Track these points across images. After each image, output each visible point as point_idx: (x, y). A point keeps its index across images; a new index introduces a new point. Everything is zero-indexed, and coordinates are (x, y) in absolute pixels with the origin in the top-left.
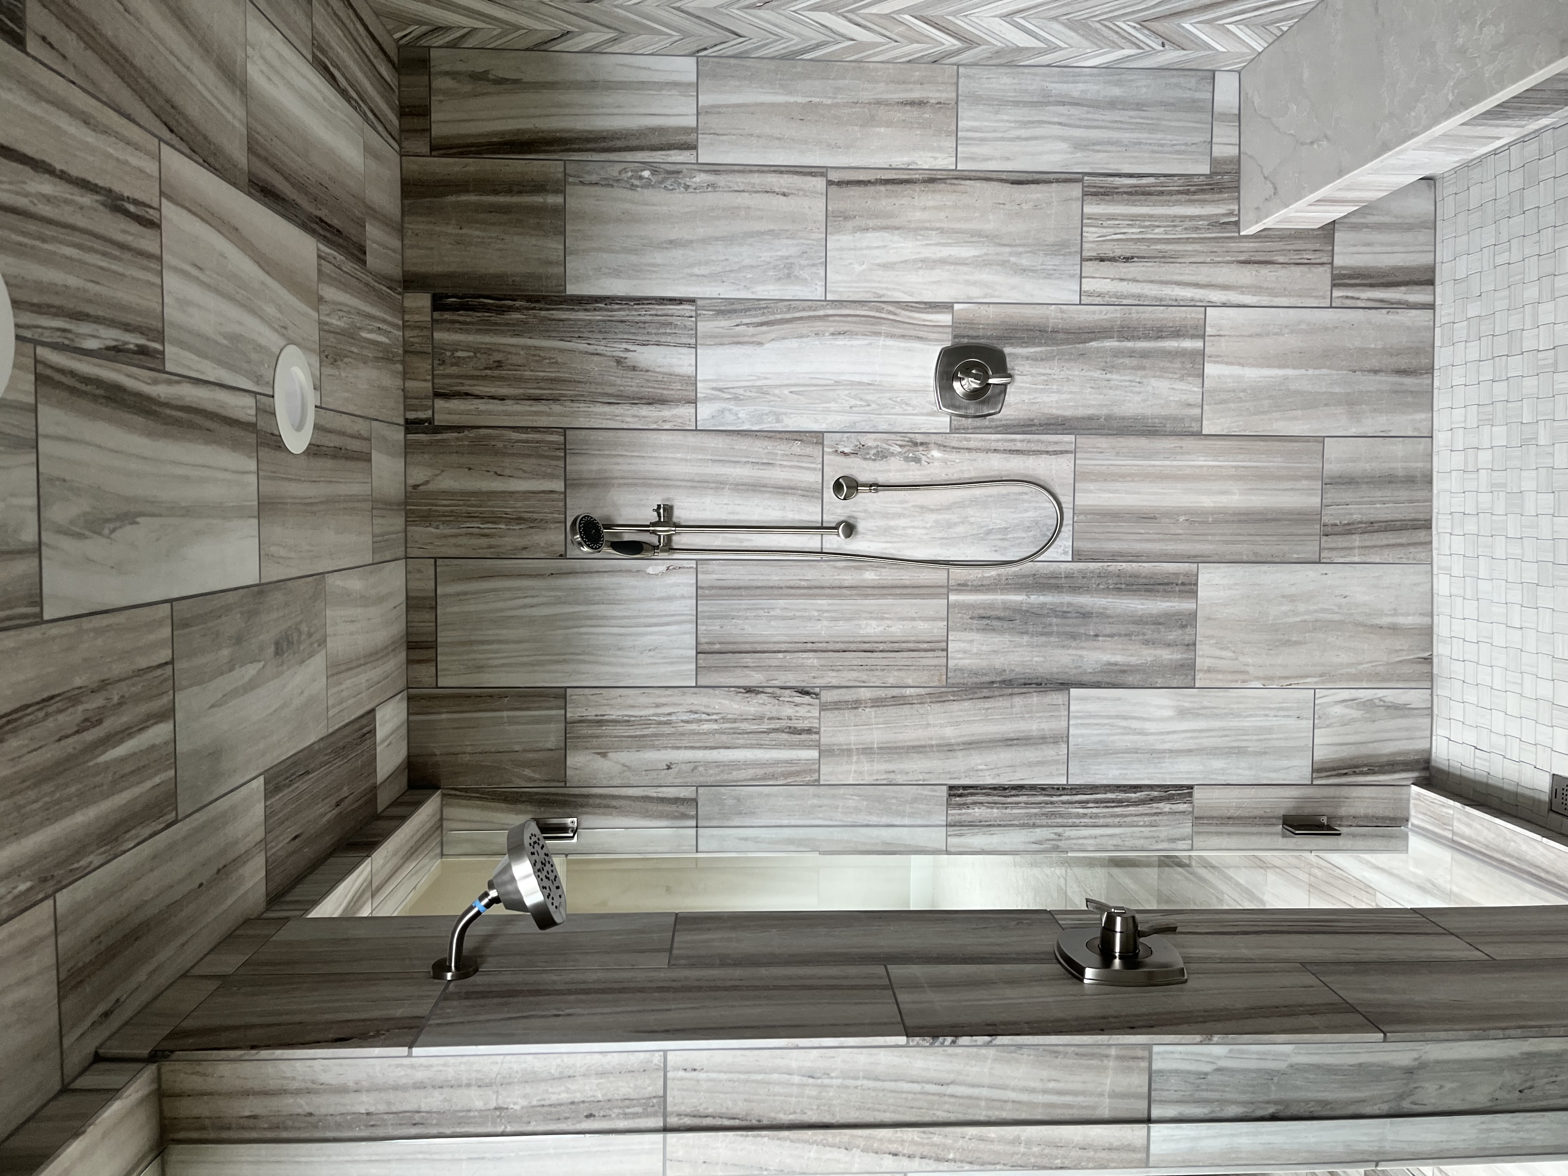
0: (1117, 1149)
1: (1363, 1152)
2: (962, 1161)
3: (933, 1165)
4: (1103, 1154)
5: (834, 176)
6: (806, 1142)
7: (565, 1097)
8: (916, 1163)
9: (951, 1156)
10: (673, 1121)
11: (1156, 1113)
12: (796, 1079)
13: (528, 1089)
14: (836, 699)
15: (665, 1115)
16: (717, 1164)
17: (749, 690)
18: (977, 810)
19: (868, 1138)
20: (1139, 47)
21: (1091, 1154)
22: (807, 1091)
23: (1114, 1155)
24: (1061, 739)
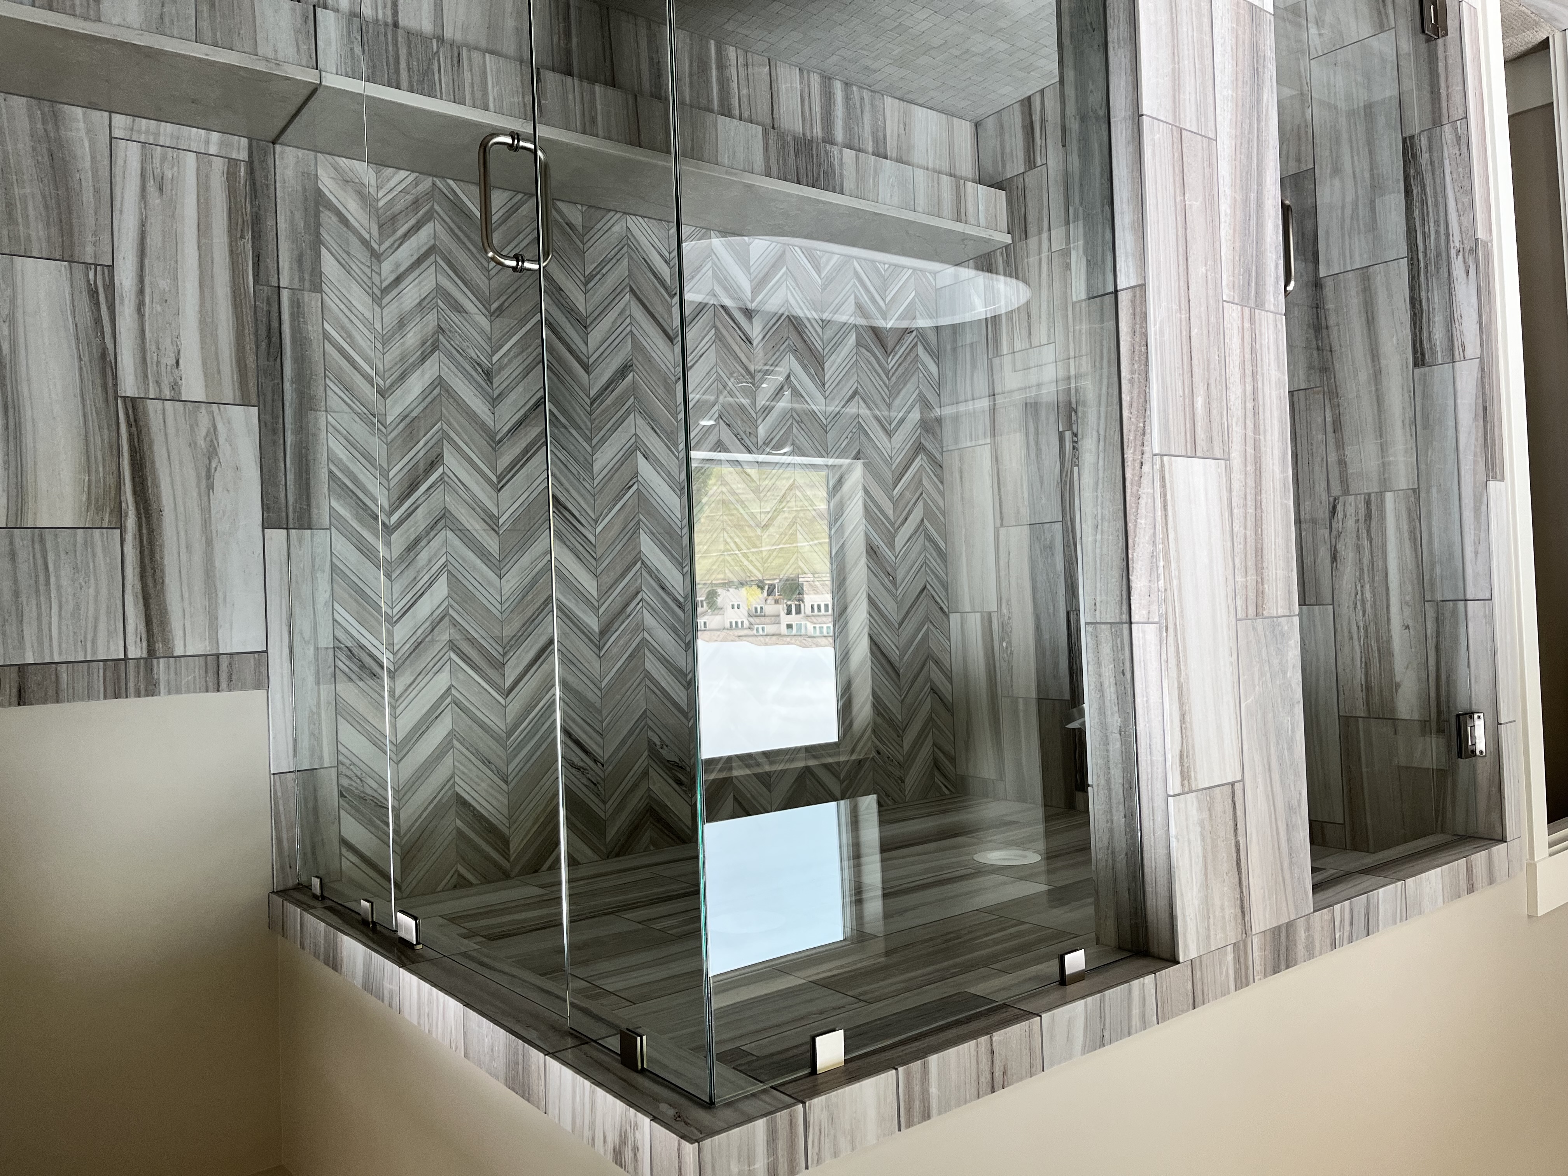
0: (1134, 309)
1: (1133, 130)
2: (1145, 417)
3: (1147, 436)
4: (1138, 318)
5: (998, 524)
6: (1135, 526)
7: (1113, 689)
8: (1147, 449)
9: (1142, 425)
10: (1125, 617)
11: (1111, 289)
12: (1099, 537)
13: (1109, 713)
14: (1338, 482)
15: (1122, 623)
16: (1150, 587)
17: (1334, 558)
18: (1437, 337)
19: (1132, 484)
20: (916, 344)
21: (1138, 326)
22: (1105, 529)
23: (1138, 310)
24: (1365, 274)
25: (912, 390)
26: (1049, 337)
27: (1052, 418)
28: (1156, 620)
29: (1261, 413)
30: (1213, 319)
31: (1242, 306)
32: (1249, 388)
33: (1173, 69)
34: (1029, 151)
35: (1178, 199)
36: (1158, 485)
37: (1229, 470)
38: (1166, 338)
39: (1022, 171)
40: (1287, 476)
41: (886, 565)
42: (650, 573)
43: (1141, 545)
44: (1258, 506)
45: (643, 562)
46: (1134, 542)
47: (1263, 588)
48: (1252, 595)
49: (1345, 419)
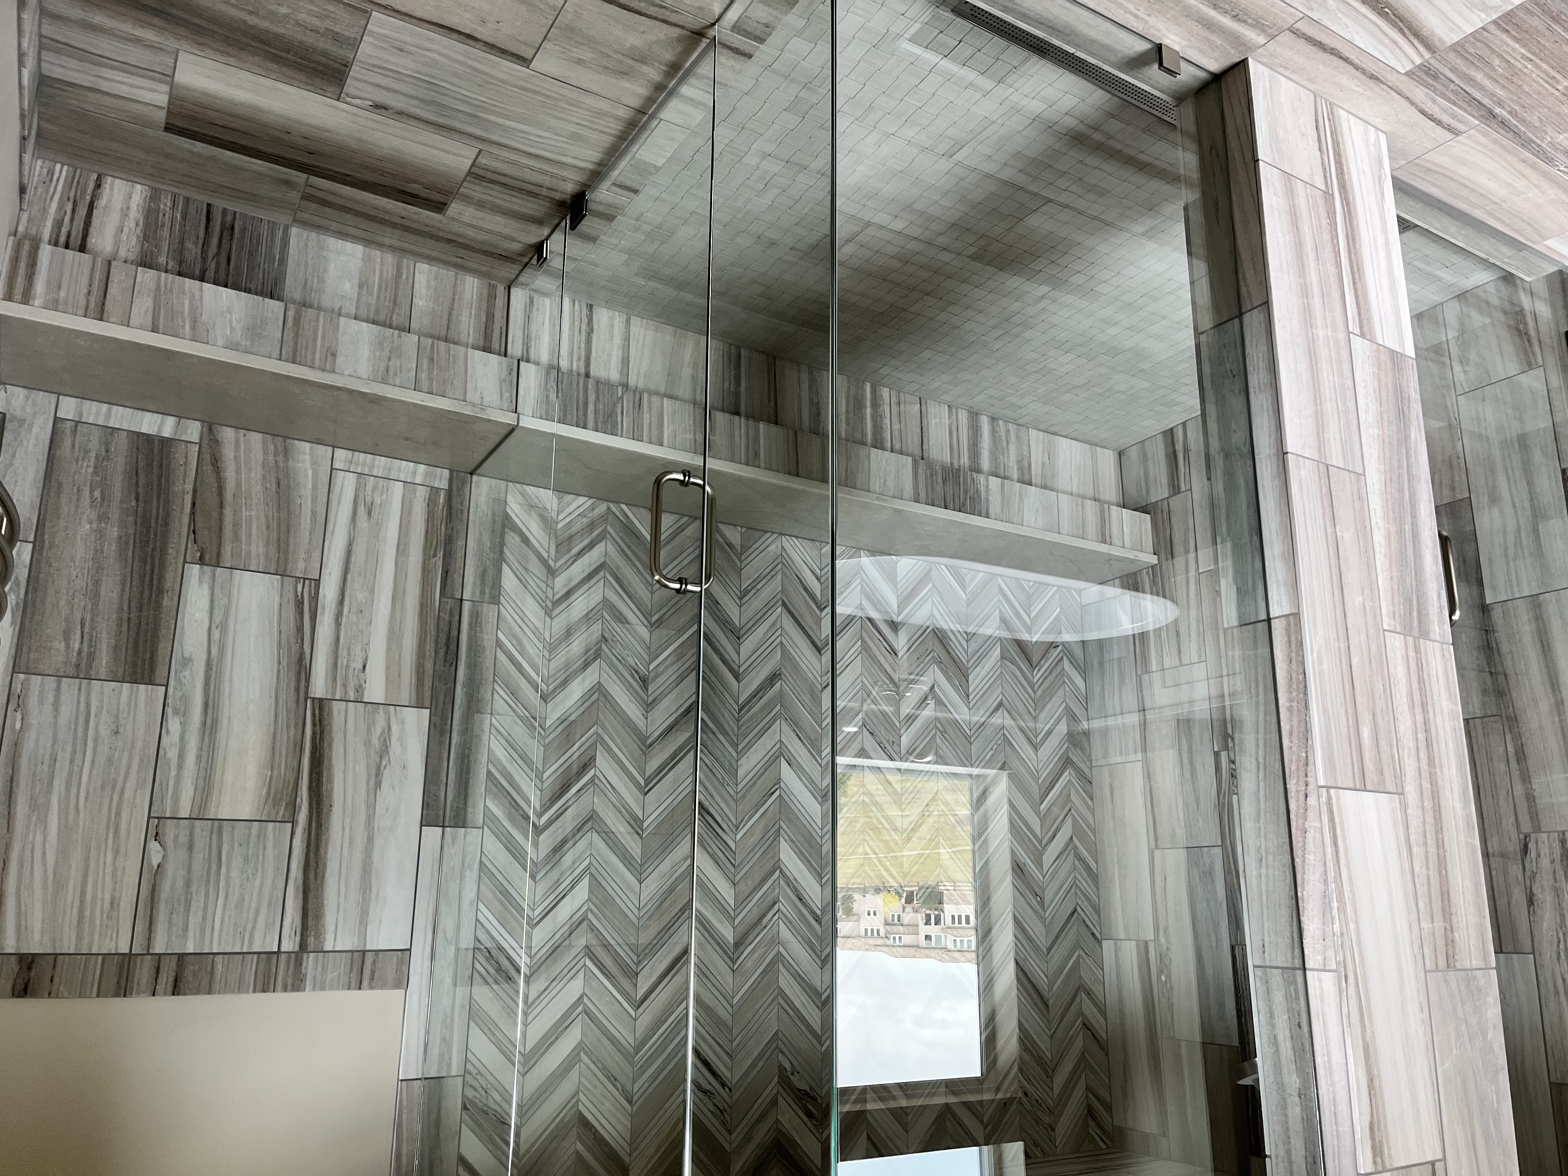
0: (1289, 638)
1: (1278, 466)
3: (1310, 767)
4: (1293, 646)
5: (1153, 846)
6: (1304, 862)
7: (1289, 1044)
8: (1311, 780)
9: (1304, 754)
10: (1298, 963)
11: (1264, 617)
12: (1263, 871)
13: (1285, 1071)
14: (1527, 818)
15: (1294, 969)
16: (1324, 930)
19: (1297, 816)
20: (1062, 658)
21: (1293, 654)
22: (1271, 862)
23: (1293, 638)
24: (1535, 602)
25: (1058, 704)
26: (1200, 655)
27: (1207, 736)
28: (1334, 967)
29: (1435, 746)
30: (1374, 648)
31: (1405, 635)
32: (1419, 718)
33: (1316, 410)
34: (1172, 478)
35: (1329, 531)
36: (1325, 819)
37: (1404, 806)
38: (1325, 666)
39: (1166, 495)
40: (1470, 814)
41: (1033, 884)
42: (788, 883)
43: (1311, 883)
44: (1440, 844)
45: (781, 871)
46: (1303, 879)
47: (1454, 936)
48: (1441, 943)
49: (1530, 750)
